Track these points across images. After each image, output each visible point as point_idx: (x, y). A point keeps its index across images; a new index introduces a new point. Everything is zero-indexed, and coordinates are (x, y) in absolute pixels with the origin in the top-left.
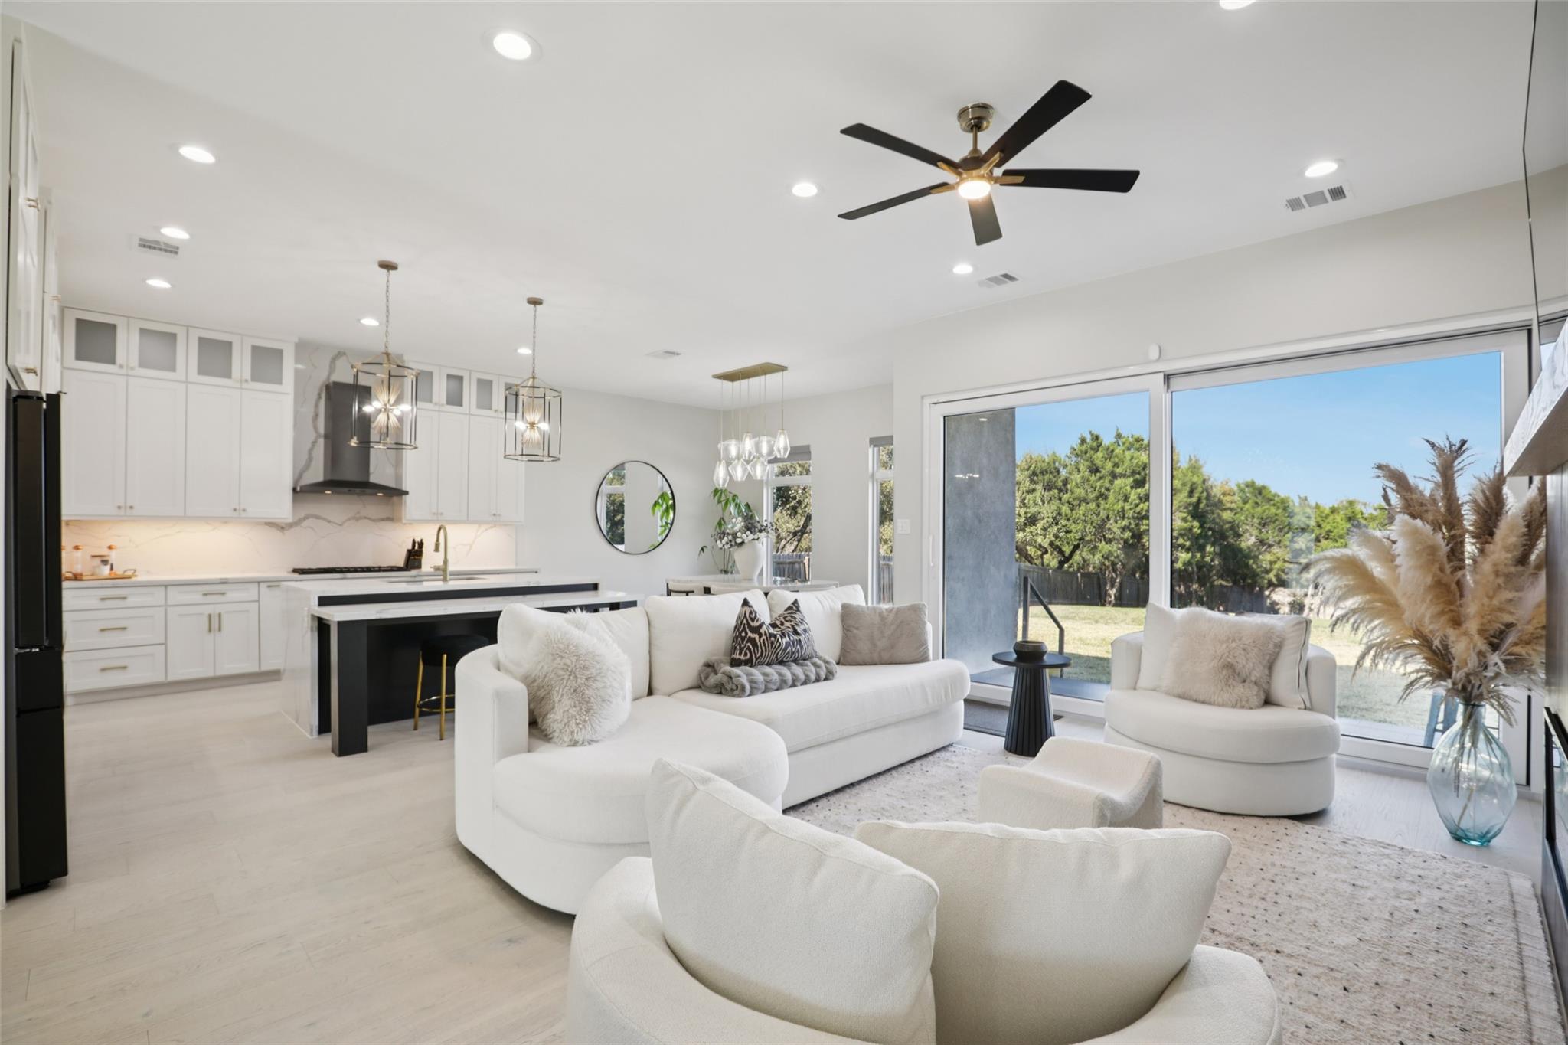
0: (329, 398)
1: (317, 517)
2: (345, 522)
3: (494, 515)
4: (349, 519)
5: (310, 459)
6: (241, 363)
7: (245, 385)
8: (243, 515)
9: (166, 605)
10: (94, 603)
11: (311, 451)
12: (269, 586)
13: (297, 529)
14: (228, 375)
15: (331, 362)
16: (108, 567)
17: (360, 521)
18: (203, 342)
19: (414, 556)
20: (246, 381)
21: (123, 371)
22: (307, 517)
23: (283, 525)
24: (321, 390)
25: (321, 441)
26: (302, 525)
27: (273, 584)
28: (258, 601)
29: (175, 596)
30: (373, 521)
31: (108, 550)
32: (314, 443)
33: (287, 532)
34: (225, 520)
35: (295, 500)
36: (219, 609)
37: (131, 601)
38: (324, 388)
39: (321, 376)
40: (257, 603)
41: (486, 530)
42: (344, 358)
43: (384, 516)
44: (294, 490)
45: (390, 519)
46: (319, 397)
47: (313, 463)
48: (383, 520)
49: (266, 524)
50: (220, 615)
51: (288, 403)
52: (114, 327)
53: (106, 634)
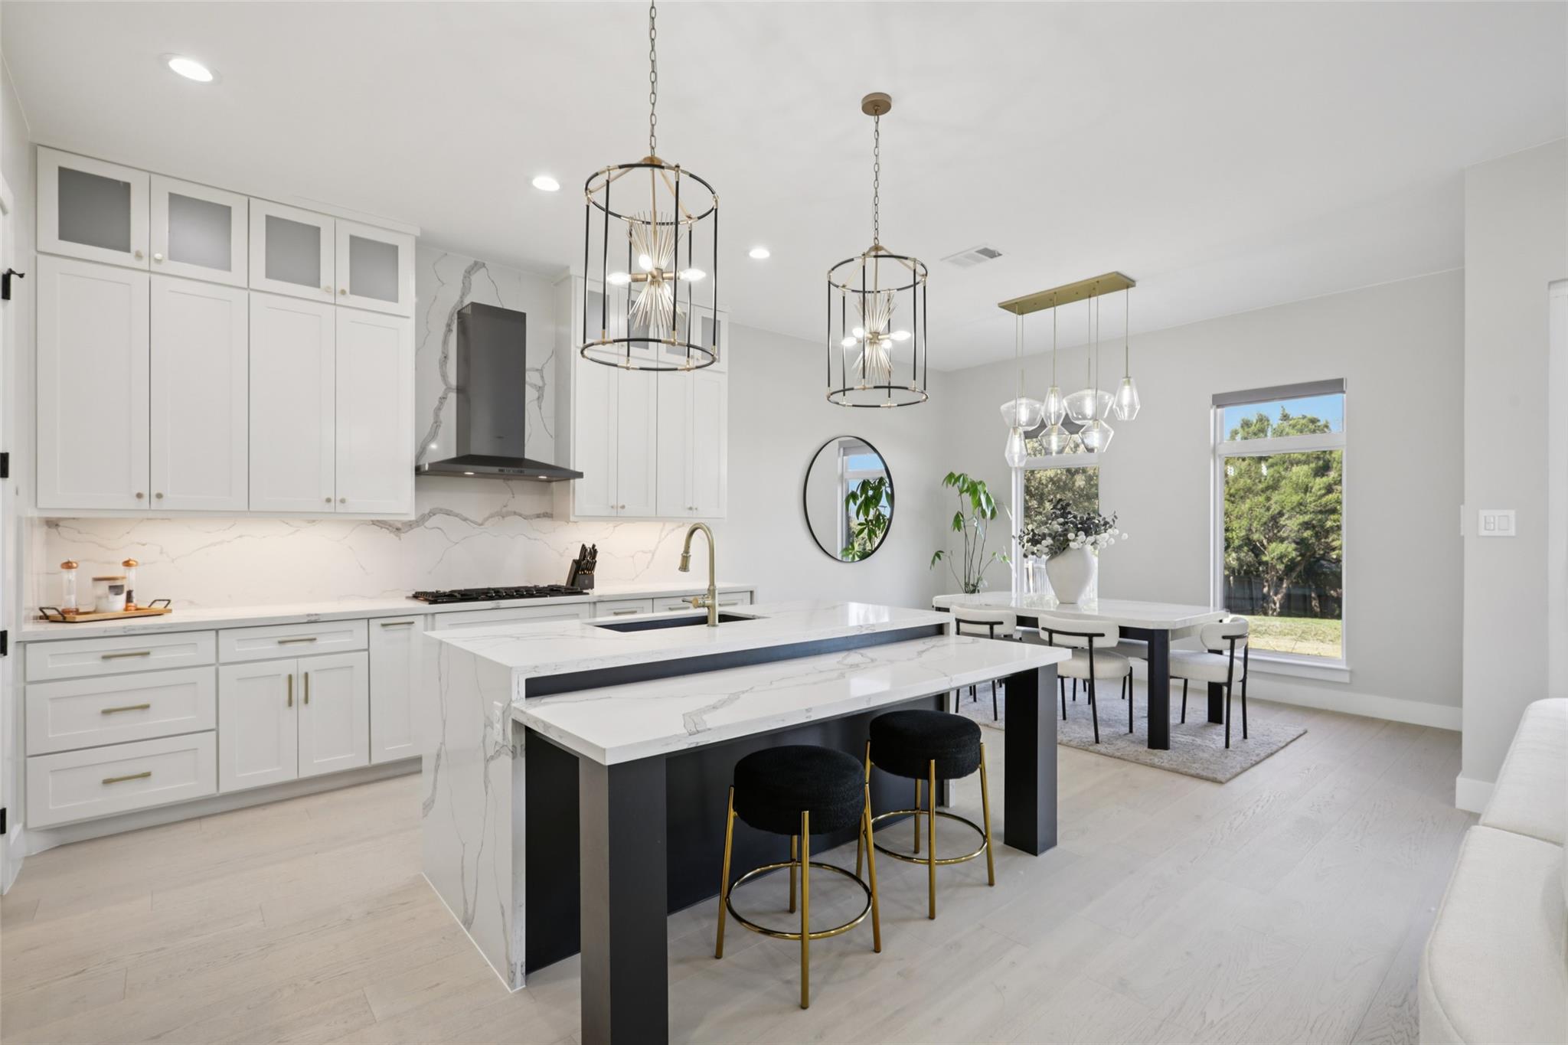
0: (463, 331)
1: (448, 513)
2: (486, 519)
3: (691, 509)
4: (492, 516)
5: (437, 424)
6: (335, 264)
7: (341, 300)
8: (340, 508)
9: (218, 664)
10: (93, 665)
11: (439, 409)
12: (384, 625)
13: (417, 531)
14: (316, 283)
15: (465, 277)
16: (124, 596)
17: (506, 519)
18: (273, 224)
19: (583, 570)
20: (343, 292)
21: (144, 264)
22: (432, 513)
23: (400, 526)
24: (451, 318)
25: (453, 397)
26: (427, 524)
27: (390, 621)
28: (368, 650)
29: (233, 646)
30: (525, 518)
31: (123, 568)
32: (443, 399)
33: (407, 536)
34: (311, 518)
35: (418, 487)
36: (306, 665)
37: (157, 659)
38: (456, 316)
39: (451, 299)
40: (367, 653)
41: (673, 530)
42: (483, 270)
43: (541, 511)
44: (418, 470)
45: (548, 515)
46: (450, 330)
47: (441, 431)
48: (538, 516)
49: (374, 523)
50: (306, 675)
51: (408, 329)
52: (126, 187)
53: (115, 718)
